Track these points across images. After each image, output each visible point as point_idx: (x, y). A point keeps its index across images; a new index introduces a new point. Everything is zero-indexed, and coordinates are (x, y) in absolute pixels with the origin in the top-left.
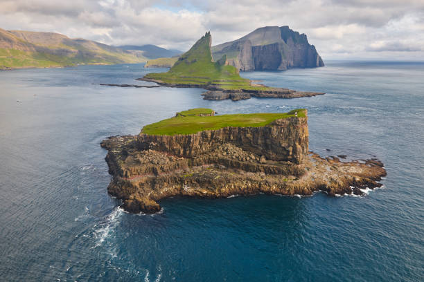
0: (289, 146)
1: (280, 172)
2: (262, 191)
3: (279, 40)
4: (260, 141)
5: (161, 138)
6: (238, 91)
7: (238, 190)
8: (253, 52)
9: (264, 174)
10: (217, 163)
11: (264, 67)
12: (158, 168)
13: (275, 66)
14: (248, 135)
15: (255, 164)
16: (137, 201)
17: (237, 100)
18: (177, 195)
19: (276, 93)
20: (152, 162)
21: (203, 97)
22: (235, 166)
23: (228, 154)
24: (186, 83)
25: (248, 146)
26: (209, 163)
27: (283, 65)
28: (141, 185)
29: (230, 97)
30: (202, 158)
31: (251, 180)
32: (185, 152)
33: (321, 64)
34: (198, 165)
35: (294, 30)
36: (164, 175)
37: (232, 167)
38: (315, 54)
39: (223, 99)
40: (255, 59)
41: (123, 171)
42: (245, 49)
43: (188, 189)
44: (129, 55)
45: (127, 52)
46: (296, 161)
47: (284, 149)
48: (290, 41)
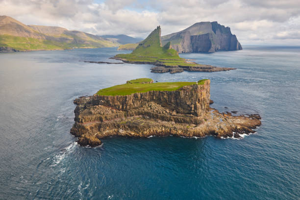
0: (192, 104)
1: (185, 122)
2: (172, 134)
3: (210, 31)
4: (173, 101)
5: (107, 97)
6: (175, 67)
7: (156, 133)
8: (191, 39)
9: (174, 123)
10: (145, 115)
11: (199, 50)
12: (103, 117)
13: (207, 50)
14: (165, 96)
15: (169, 116)
16: (86, 139)
17: (174, 73)
18: (114, 135)
19: (201, 68)
20: (100, 113)
21: (151, 70)
22: (155, 117)
23: (151, 109)
24: (142, 61)
25: (165, 104)
26: (139, 115)
27: (212, 49)
28: (92, 128)
29: (169, 71)
30: (133, 111)
31: (165, 127)
32: (123, 107)
33: (240, 48)
34: (131, 116)
35: (221, 25)
36: (107, 122)
37: (153, 117)
38: (236, 41)
39: (164, 72)
40: (193, 44)
41: (79, 119)
42: (186, 38)
43: (122, 132)
44: (108, 41)
45: (107, 40)
46: (196, 114)
47: (189, 106)
48: (218, 32)
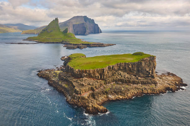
0: (150, 70)
1: (148, 83)
2: (145, 93)
3: (83, 21)
4: (135, 69)
5: (89, 71)
6: (80, 45)
7: (134, 94)
8: (73, 27)
9: (141, 85)
11: (79, 34)
12: (94, 87)
14: (130, 66)
15: (137, 80)
18: (107, 100)
20: (89, 84)
21: (66, 48)
22: (128, 82)
23: (121, 76)
25: (130, 71)
28: (88, 97)
29: (78, 47)
30: (110, 79)
31: (138, 89)
32: (101, 77)
33: (101, 32)
34: (109, 83)
35: (89, 18)
36: (97, 90)
37: (126, 82)
38: (98, 28)
40: (75, 30)
41: (78, 91)
42: (70, 26)
43: (112, 97)
46: (153, 77)
47: (147, 72)
